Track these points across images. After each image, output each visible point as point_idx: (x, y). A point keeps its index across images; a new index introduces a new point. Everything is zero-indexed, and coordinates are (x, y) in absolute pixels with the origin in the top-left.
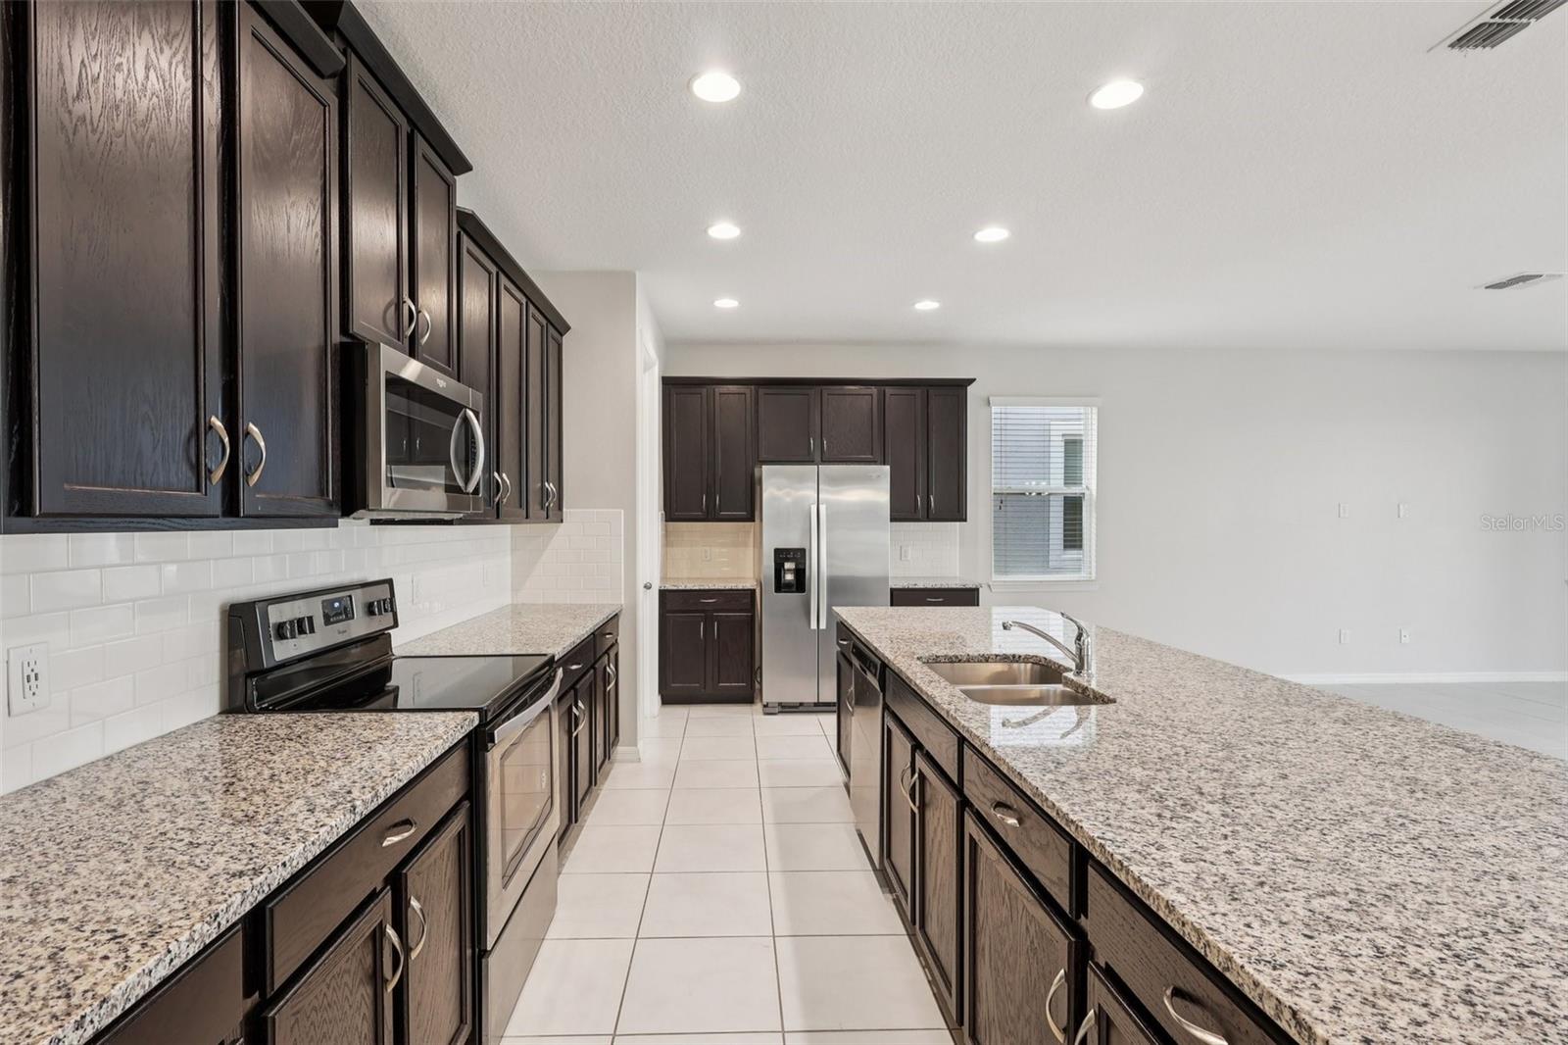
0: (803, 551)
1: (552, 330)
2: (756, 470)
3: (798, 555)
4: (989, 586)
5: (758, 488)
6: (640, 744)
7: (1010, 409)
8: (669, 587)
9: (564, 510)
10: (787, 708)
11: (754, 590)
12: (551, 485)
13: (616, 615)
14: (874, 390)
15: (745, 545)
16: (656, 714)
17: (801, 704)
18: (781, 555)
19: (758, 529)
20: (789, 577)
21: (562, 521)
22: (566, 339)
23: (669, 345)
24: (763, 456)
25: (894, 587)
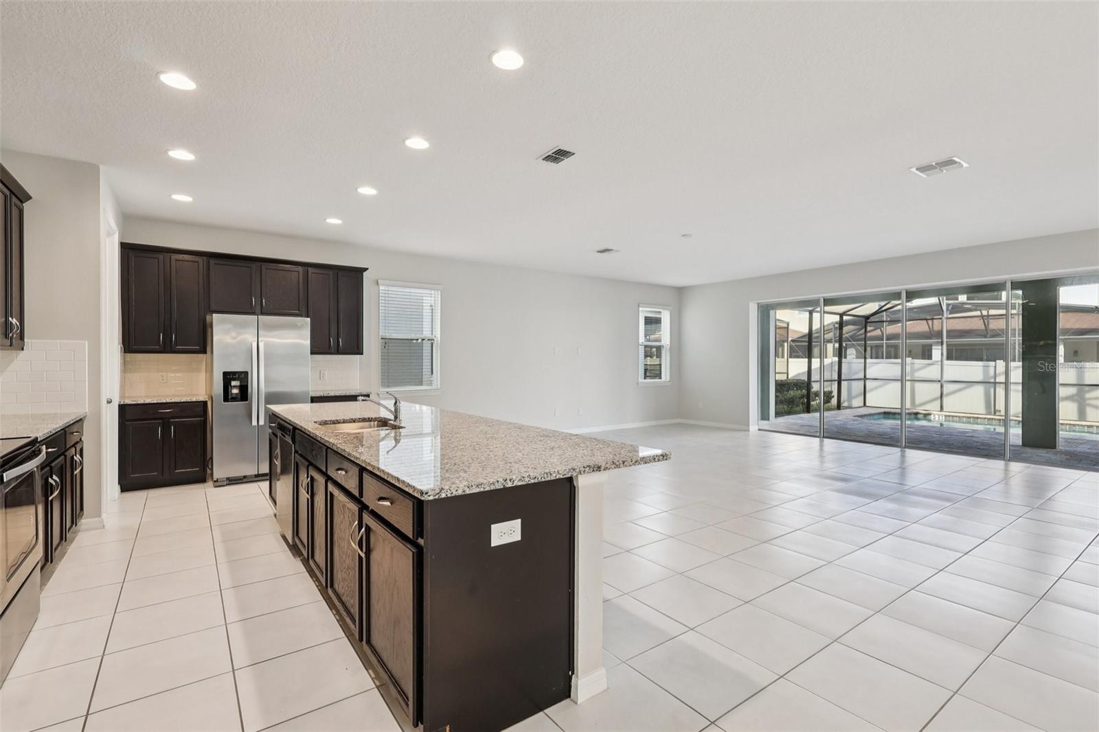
0: (246, 373)
1: (14, 199)
2: (208, 317)
3: (243, 377)
4: (378, 395)
5: (210, 330)
6: (104, 516)
7: (391, 289)
8: (128, 401)
9: (26, 340)
10: (233, 481)
11: (206, 402)
12: (14, 319)
13: (81, 419)
14: (300, 269)
15: (198, 370)
16: (117, 498)
17: (245, 477)
18: (228, 377)
19: (209, 360)
20: (235, 391)
21: (23, 349)
22: (27, 206)
23: (127, 218)
24: (213, 307)
25: (313, 395)
